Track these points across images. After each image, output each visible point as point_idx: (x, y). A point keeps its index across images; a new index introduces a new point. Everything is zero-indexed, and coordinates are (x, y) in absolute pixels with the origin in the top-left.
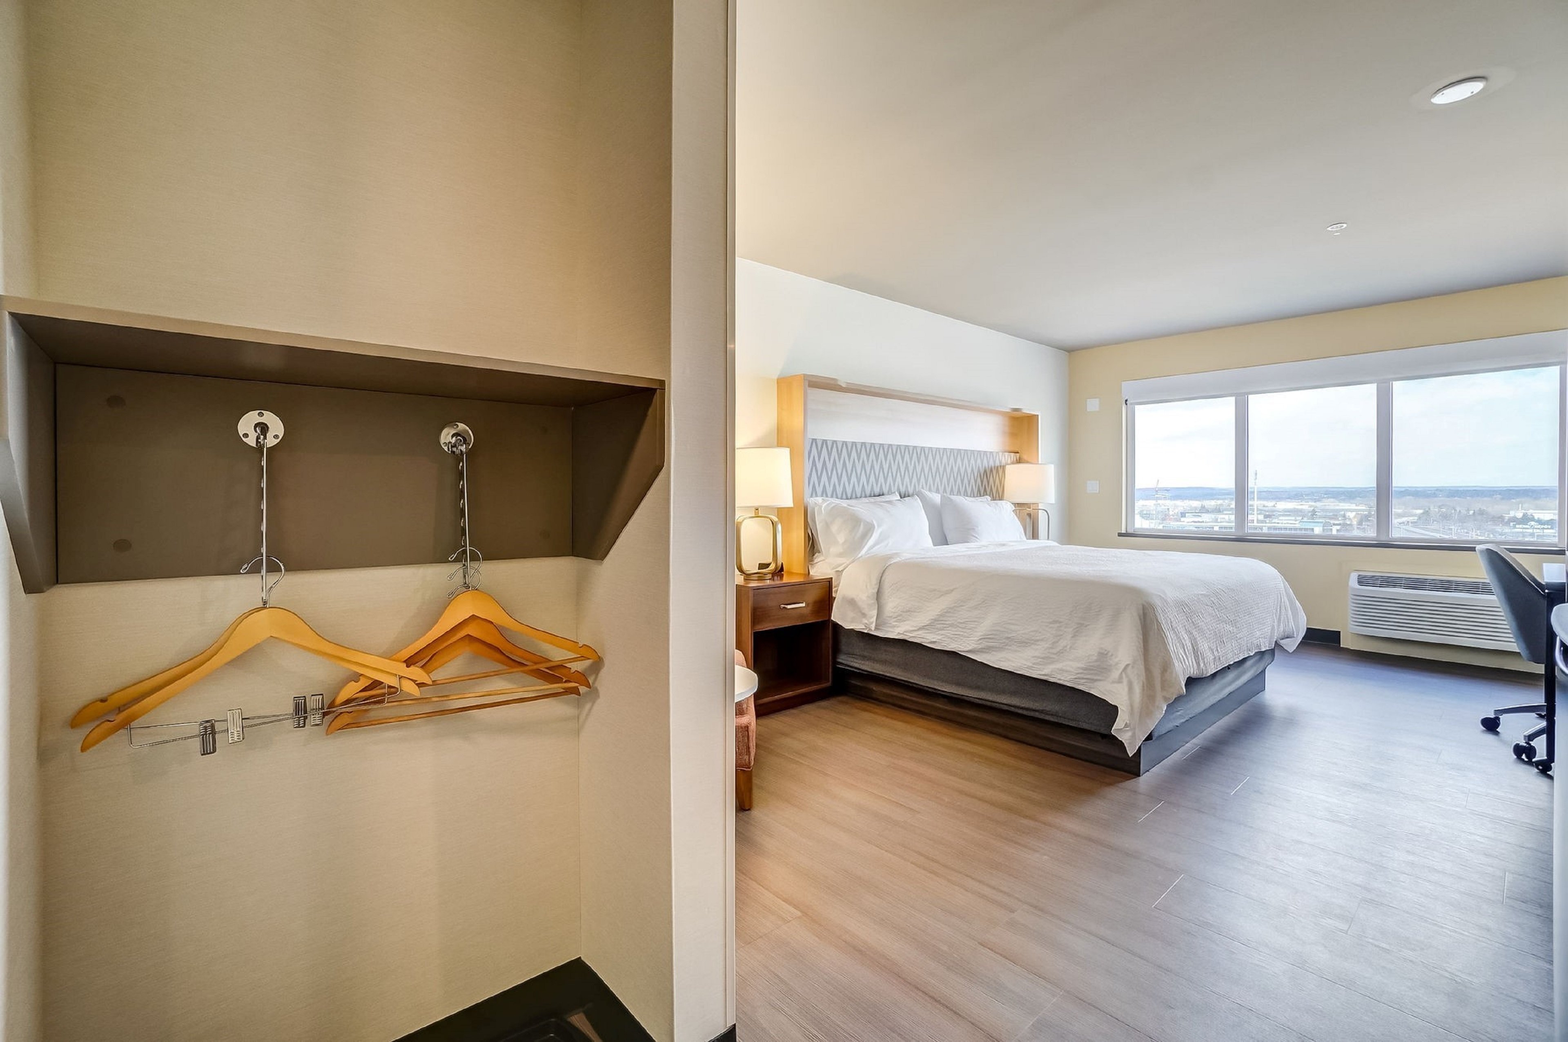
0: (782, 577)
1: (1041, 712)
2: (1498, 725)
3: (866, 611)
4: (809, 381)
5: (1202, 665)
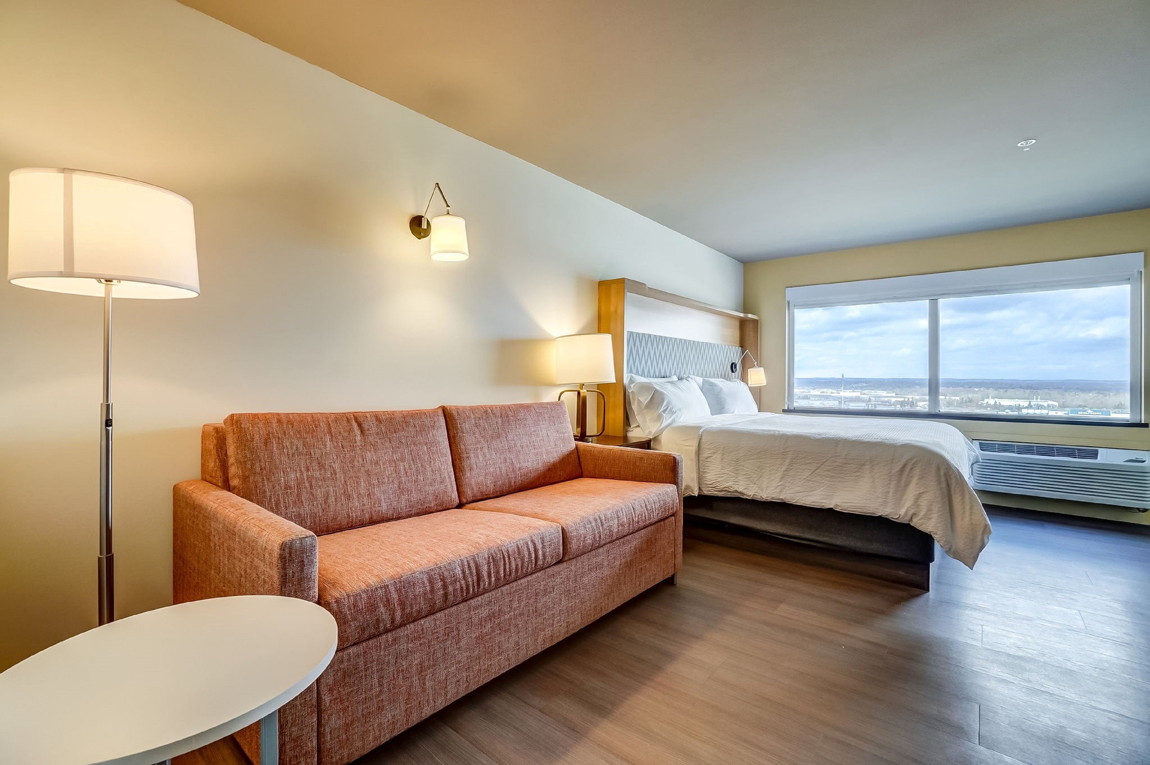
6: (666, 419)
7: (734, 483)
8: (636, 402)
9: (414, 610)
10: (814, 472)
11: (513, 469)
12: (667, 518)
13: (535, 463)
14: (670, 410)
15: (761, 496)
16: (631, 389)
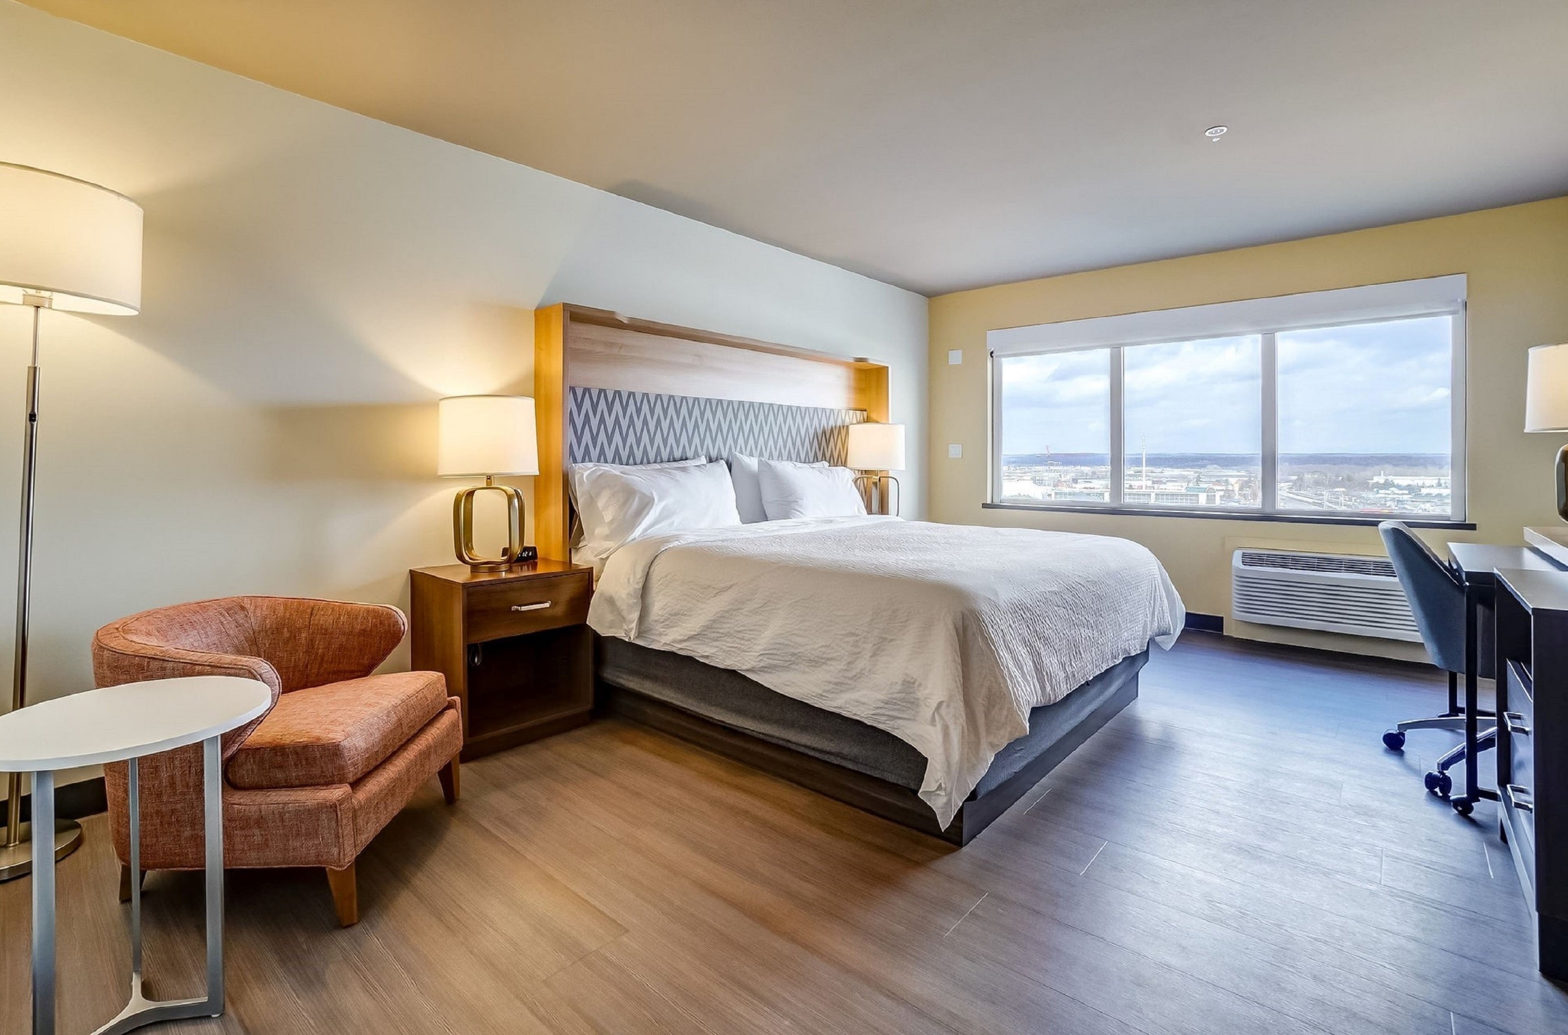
0: (535, 566)
1: (837, 755)
2: (1402, 743)
3: (625, 613)
4: (572, 313)
5: (1048, 689)
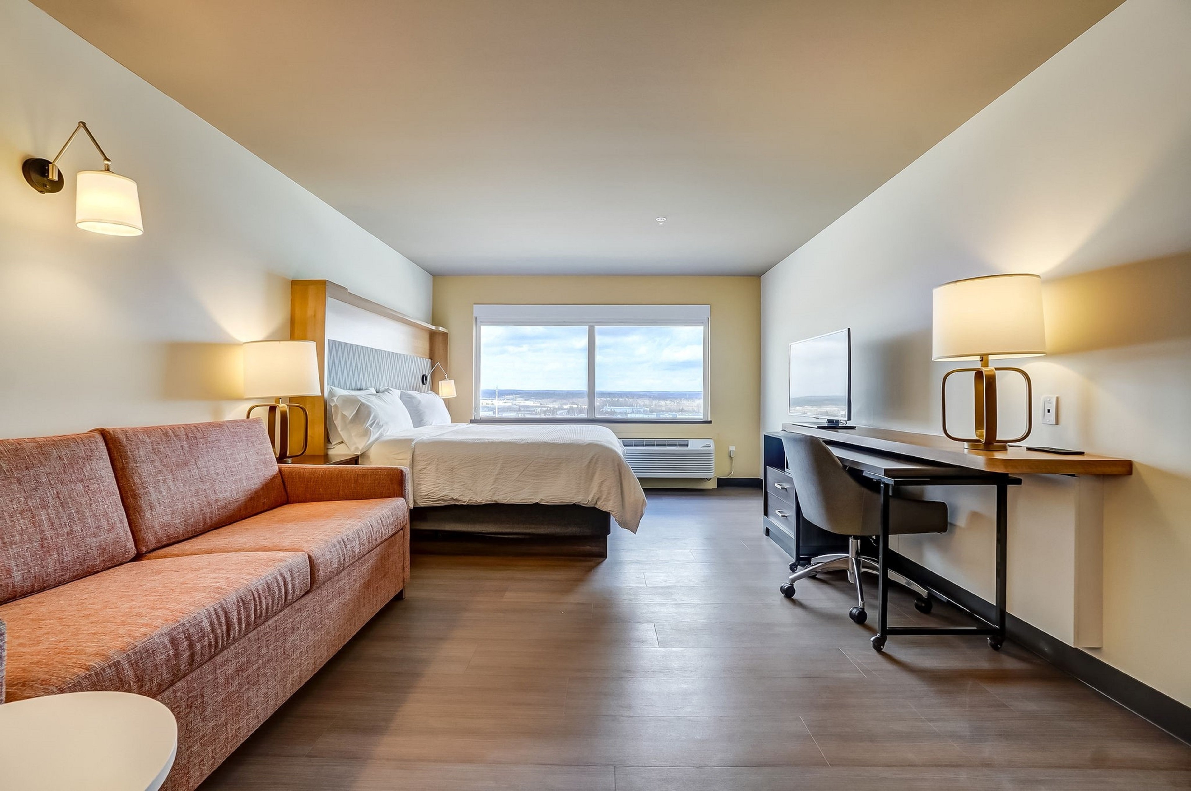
6: (373, 433)
7: (450, 491)
8: (339, 417)
9: (154, 684)
10: (522, 473)
11: (208, 502)
12: (396, 533)
13: (234, 492)
14: (378, 423)
15: (476, 501)
16: (335, 402)
